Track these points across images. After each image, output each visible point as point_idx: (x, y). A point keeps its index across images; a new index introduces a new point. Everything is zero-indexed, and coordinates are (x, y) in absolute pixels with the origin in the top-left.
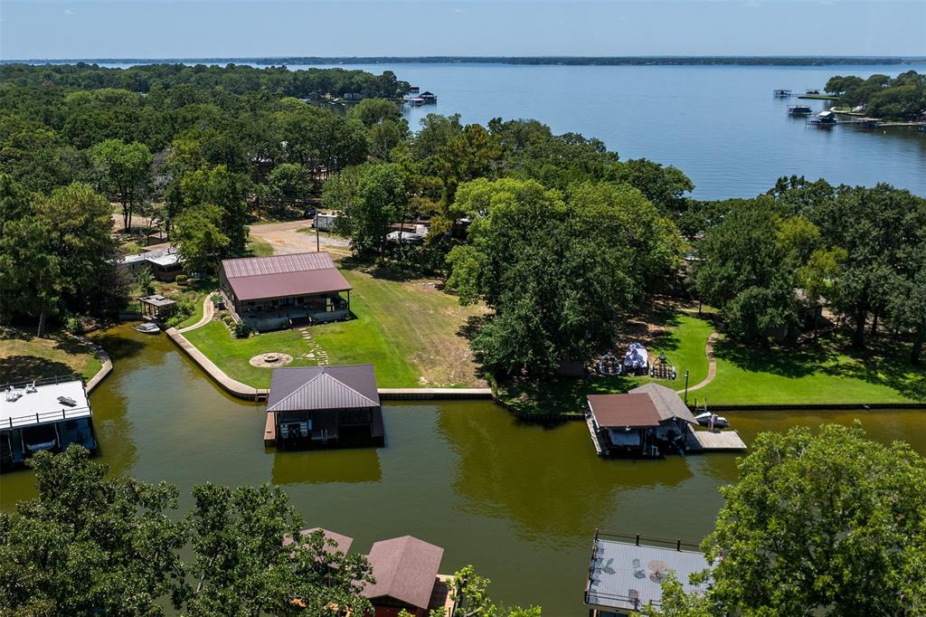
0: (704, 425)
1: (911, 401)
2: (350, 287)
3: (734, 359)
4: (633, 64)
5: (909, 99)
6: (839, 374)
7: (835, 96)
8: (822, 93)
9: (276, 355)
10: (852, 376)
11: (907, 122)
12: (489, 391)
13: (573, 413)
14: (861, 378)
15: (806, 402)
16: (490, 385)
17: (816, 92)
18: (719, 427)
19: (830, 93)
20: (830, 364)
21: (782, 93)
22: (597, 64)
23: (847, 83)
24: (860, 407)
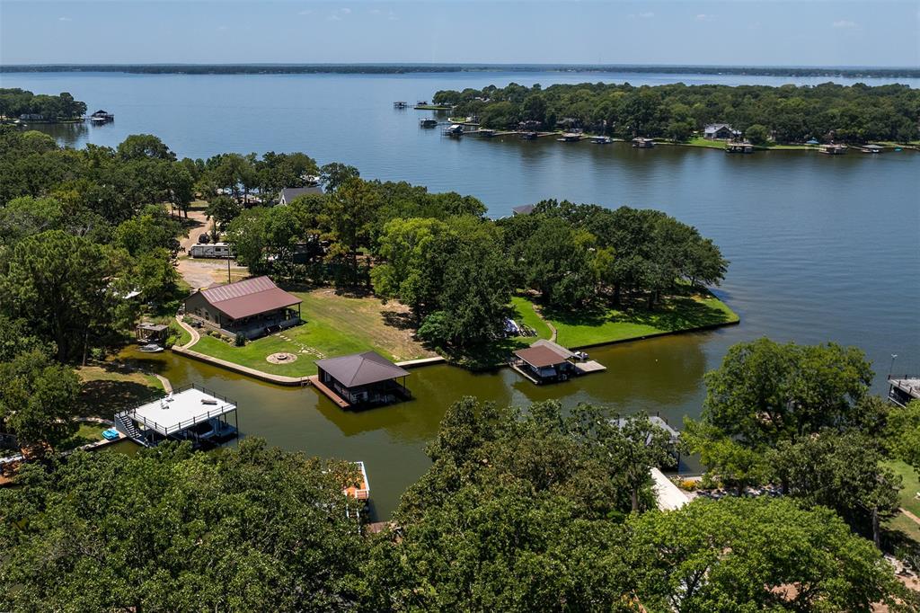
0: (577, 360)
1: (663, 332)
2: (300, 301)
3: (557, 320)
4: (247, 73)
5: (511, 114)
6: (618, 321)
7: (441, 106)
8: (430, 103)
9: (285, 355)
10: (626, 322)
11: (511, 131)
12: (441, 358)
13: (501, 364)
14: (630, 322)
15: (615, 340)
16: (440, 354)
17: (425, 103)
18: (585, 360)
19: (437, 105)
20: (609, 316)
21: (400, 104)
22: (215, 73)
23: (450, 96)
24: (640, 338)
